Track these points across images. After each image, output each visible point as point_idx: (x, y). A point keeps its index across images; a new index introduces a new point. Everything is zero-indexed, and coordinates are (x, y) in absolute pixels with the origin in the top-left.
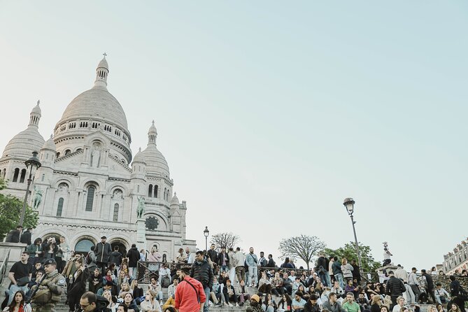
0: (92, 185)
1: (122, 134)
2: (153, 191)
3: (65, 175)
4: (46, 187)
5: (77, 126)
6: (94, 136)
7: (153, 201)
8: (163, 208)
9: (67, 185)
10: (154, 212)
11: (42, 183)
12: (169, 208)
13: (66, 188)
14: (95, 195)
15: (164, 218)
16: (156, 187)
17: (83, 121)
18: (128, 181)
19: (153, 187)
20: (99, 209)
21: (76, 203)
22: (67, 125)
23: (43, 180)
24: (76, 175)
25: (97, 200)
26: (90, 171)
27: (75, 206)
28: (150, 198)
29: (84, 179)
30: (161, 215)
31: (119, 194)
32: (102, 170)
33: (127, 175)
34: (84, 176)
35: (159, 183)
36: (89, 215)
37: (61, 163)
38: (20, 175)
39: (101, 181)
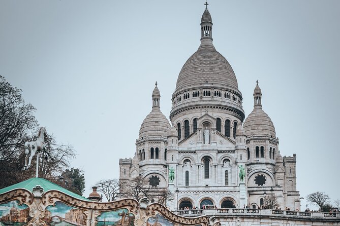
0: (207, 159)
1: (232, 95)
2: (260, 152)
3: (187, 154)
4: (176, 165)
5: (191, 96)
6: (203, 118)
7: (260, 161)
8: (270, 166)
9: (189, 161)
10: (261, 170)
11: (172, 162)
12: (275, 165)
13: (188, 163)
14: (210, 166)
15: (271, 174)
16: (262, 148)
17: (195, 91)
18: (233, 152)
19: (260, 148)
20: (214, 177)
21: (197, 174)
22: (182, 96)
23: (172, 160)
24: (195, 152)
25: (211, 170)
26: (204, 148)
27: (197, 177)
28: (257, 159)
29: (200, 155)
30: (267, 172)
31: (228, 163)
32: (213, 146)
33: (232, 147)
34: (201, 153)
35: (264, 144)
36: (207, 182)
37: (183, 144)
38: (155, 153)
39: (213, 155)
